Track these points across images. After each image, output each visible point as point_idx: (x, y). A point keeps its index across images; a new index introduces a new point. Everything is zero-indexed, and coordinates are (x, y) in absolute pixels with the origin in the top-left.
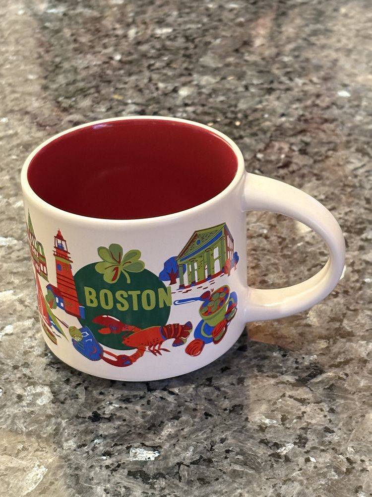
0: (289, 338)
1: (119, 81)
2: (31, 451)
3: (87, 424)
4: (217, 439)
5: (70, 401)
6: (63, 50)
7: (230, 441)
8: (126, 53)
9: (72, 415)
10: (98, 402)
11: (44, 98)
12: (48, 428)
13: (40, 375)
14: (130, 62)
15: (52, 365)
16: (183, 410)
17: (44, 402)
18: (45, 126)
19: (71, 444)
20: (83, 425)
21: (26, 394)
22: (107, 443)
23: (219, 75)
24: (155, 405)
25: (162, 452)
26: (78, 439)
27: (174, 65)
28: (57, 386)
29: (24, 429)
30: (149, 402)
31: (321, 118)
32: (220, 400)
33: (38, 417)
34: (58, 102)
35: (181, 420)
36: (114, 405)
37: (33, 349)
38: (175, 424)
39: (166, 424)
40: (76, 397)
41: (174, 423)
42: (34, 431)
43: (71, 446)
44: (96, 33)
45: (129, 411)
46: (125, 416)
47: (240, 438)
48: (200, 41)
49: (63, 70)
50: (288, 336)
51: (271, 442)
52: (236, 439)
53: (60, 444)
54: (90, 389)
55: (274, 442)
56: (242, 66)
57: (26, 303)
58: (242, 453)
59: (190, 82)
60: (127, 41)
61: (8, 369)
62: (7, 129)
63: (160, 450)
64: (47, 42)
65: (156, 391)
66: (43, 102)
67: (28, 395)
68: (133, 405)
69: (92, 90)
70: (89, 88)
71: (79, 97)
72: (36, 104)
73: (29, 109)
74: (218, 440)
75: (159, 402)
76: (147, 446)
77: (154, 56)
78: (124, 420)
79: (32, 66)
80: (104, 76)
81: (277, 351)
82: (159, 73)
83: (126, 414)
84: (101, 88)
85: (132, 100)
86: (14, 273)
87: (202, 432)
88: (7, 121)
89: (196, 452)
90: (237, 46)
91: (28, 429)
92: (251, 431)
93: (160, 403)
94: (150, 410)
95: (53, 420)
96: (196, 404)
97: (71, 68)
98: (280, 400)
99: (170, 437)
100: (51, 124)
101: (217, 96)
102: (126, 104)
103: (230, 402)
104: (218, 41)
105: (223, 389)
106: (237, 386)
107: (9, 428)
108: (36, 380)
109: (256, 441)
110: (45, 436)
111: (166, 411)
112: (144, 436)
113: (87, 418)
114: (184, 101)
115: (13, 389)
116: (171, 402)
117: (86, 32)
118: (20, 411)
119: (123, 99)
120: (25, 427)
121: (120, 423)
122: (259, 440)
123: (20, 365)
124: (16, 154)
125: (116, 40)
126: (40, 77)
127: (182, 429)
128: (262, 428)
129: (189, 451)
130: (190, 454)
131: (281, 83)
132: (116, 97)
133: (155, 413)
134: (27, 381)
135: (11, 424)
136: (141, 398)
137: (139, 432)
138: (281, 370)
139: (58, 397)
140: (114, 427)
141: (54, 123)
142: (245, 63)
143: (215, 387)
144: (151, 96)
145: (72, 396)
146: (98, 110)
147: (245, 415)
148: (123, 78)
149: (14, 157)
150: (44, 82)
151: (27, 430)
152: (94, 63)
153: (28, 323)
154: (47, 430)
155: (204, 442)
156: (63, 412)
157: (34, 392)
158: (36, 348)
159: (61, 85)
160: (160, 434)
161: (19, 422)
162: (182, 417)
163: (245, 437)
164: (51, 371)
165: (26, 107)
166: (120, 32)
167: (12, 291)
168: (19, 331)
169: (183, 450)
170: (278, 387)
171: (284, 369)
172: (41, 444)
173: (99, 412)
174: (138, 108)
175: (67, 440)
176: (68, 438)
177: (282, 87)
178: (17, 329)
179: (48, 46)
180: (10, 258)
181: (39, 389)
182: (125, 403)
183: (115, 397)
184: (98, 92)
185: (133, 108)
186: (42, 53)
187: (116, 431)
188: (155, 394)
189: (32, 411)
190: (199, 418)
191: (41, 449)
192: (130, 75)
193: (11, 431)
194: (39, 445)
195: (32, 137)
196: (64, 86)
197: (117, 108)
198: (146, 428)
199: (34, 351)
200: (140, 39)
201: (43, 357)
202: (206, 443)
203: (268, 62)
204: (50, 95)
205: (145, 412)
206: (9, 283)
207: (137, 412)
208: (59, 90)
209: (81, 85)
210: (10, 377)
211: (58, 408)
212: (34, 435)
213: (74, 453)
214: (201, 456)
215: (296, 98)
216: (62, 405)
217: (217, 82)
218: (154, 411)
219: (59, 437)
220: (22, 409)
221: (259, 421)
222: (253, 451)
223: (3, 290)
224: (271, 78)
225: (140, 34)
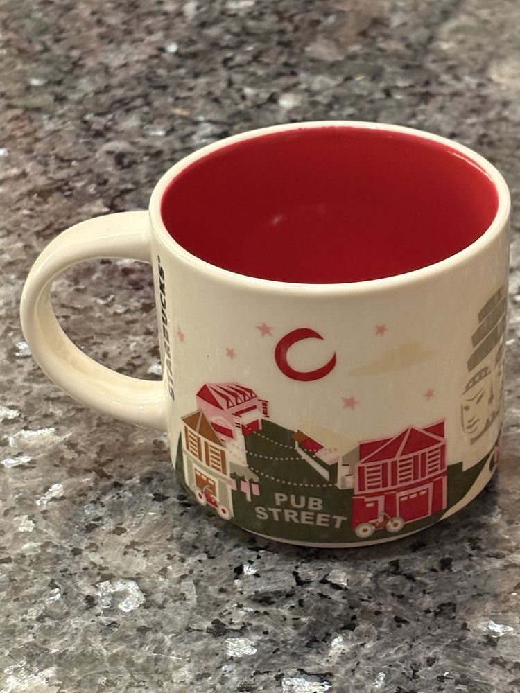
0: (514, 493)
1: (180, 86)
2: (122, 687)
3: (205, 640)
4: (421, 658)
5: (172, 604)
6: (82, 38)
7: (442, 662)
8: (185, 40)
9: (179, 627)
10: (217, 605)
11: (61, 116)
12: (143, 648)
13: (119, 564)
14: (194, 55)
15: (136, 547)
16: (358, 613)
17: (131, 607)
18: (70, 161)
19: (186, 673)
20: (200, 643)
21: (99, 594)
22: (244, 670)
23: (341, 73)
24: (312, 607)
25: (335, 682)
26: (195, 666)
27: (265, 60)
28: (147, 580)
29: (105, 651)
30: (301, 603)
31: (515, 139)
32: (417, 597)
33: (124, 632)
34: (85, 122)
35: (358, 630)
36: (245, 609)
37: (100, 522)
38: (350, 637)
39: (335, 638)
40: (182, 597)
41: (348, 635)
42: (120, 654)
43: (184, 677)
44: (132, 9)
45: (272, 618)
46: (266, 625)
47: (458, 656)
48: (302, 20)
49: (85, 70)
50: (511, 491)
51: (511, 662)
52: (452, 659)
53: (166, 674)
54: (202, 583)
55: (514, 661)
56: (376, 58)
57: (79, 447)
58: (463, 680)
59: (295, 85)
60: (183, 22)
61: (64, 554)
62: (8, 166)
63: (330, 680)
64: (54, 24)
65: (312, 584)
66: (61, 121)
67: (103, 597)
68: (277, 607)
69: (138, 102)
70: (133, 99)
71: (119, 112)
72: (50, 126)
73: (40, 134)
74: (423, 662)
75: (318, 601)
76: (309, 674)
77: (231, 44)
78: (266, 633)
79: (34, 65)
80: (154, 79)
81: (497, 515)
82: (243, 72)
83: (267, 622)
84: (152, 97)
85: (205, 116)
86: (53, 400)
87: (396, 649)
88: (7, 154)
89: (390, 681)
90: (363, 27)
91: (112, 652)
92: (475, 645)
93: (319, 604)
94: (306, 616)
95: (150, 636)
96: (380, 604)
97: (99, 67)
98: (514, 594)
99: (344, 658)
100: (79, 157)
101: (342, 108)
102: (196, 123)
103: (434, 598)
104: (331, 19)
105: (418, 578)
106: (440, 573)
107: (80, 651)
108: (113, 572)
109: (485, 662)
110: (140, 661)
111: (332, 616)
112: (301, 657)
113: (205, 629)
114: (289, 117)
115: (77, 587)
116: (337, 601)
117: (115, 9)
118: (94, 623)
119: (191, 114)
120: (106, 649)
121: (260, 638)
122: (489, 659)
123: (83, 548)
124: (29, 207)
125: (166, 19)
126: (49, 83)
127: (363, 645)
128: (491, 640)
129: (378, 680)
130: (380, 685)
131: (442, 84)
132: (178, 111)
133: (314, 620)
134: (99, 574)
135: (81, 645)
136: (289, 596)
137: (291, 650)
138: (509, 545)
139: (153, 597)
140: (252, 645)
141: (83, 156)
142: (378, 53)
143: (405, 575)
144: (233, 109)
145: (175, 596)
146: (153, 133)
147: (460, 619)
148: (185, 81)
149: (26, 212)
150: (58, 89)
151: (110, 654)
152: (135, 58)
153: (87, 480)
154: (142, 652)
155: (400, 666)
156: (163, 622)
157: (113, 591)
158: (106, 519)
159: (86, 95)
160: (327, 654)
161: (95, 640)
162: (359, 625)
163: (466, 655)
164: (136, 556)
165: (35, 131)
166: (170, 7)
167: (53, 429)
168: (74, 493)
169: (368, 678)
170: (508, 572)
171: (514, 544)
172: (136, 676)
173: (222, 620)
174: (218, 130)
175: (177, 668)
176: (178, 664)
177: (445, 90)
178: (69, 491)
179: (56, 31)
180: (42, 375)
181: (119, 587)
182: (263, 605)
183: (246, 596)
184: (149, 104)
185: (208, 129)
186: (49, 43)
187: (255, 651)
188: (309, 589)
189: (114, 623)
190: (387, 627)
191: (136, 684)
192: (196, 75)
193: (83, 654)
194: (132, 676)
195: (50, 178)
196: (91, 95)
197: (183, 129)
198: (304, 644)
199: (103, 525)
200: (204, 18)
201: (119, 534)
202: (403, 666)
203: (416, 51)
204: (70, 110)
205: (297, 619)
206: (46, 416)
207: (285, 619)
208: (84, 102)
209: (119, 93)
210: (69, 568)
211: (155, 615)
212: (123, 661)
213: (192, 687)
214: (398, 687)
215: (470, 108)
216: (161, 611)
217: (339, 85)
218: (311, 617)
219: (164, 663)
220: (96, 619)
221: (485, 629)
222: (481, 677)
223: (39, 427)
224: (425, 78)
225: (203, 9)
